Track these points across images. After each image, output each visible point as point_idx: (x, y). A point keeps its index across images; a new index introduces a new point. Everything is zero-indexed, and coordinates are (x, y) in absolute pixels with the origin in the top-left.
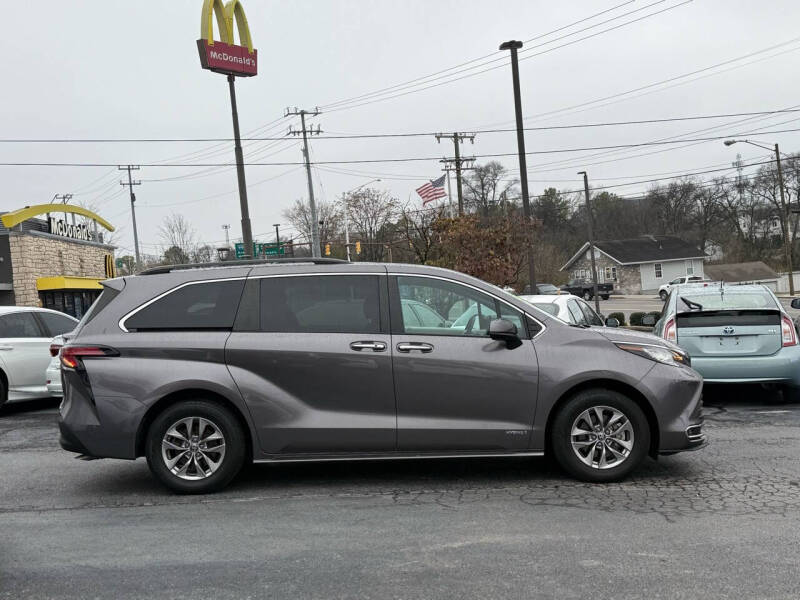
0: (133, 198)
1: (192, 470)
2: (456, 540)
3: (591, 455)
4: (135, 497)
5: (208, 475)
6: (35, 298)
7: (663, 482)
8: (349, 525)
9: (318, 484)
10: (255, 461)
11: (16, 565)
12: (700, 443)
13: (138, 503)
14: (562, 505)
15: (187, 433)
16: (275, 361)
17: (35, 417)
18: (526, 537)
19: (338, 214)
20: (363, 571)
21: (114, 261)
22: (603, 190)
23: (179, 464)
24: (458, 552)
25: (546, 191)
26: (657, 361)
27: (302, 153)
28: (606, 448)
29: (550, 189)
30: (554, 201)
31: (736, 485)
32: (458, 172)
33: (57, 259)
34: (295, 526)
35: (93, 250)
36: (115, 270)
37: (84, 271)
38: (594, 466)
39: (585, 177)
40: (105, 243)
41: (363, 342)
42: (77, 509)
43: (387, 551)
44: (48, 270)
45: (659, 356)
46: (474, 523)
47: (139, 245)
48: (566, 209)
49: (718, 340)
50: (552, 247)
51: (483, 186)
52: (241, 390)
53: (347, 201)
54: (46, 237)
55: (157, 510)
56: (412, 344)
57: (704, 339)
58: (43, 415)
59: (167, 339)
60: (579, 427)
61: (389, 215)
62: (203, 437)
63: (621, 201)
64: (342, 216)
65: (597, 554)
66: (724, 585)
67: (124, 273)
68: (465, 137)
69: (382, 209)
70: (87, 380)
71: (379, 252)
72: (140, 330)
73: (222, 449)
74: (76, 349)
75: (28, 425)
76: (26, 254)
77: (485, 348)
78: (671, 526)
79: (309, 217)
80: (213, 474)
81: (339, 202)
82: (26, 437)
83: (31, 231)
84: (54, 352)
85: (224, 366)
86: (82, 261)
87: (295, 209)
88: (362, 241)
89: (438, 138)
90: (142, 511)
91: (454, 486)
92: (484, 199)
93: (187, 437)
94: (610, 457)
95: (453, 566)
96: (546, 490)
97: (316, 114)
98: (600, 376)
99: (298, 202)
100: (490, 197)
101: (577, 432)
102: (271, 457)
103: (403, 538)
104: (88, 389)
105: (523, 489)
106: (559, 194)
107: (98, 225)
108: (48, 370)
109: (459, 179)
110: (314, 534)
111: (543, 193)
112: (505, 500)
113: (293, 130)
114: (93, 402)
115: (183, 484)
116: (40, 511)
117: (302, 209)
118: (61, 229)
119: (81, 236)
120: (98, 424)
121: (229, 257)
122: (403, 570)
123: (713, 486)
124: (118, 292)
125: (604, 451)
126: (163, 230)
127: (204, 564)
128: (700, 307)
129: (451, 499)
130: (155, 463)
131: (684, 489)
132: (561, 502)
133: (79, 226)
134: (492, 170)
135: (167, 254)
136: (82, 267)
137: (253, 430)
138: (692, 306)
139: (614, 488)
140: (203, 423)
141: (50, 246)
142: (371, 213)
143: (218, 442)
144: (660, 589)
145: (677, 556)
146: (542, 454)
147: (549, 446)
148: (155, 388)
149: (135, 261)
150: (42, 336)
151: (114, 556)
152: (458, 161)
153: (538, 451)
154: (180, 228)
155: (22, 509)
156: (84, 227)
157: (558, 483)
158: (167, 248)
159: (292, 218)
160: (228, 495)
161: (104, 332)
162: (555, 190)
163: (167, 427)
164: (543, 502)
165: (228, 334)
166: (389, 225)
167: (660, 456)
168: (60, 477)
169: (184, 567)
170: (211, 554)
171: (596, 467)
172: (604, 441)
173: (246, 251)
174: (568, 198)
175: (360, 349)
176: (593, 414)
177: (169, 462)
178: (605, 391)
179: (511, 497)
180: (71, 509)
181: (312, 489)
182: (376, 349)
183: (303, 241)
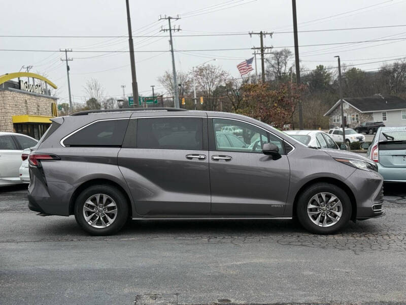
0: (68, 69)
1: (99, 223)
2: (239, 261)
3: (318, 219)
4: (68, 237)
5: (108, 226)
6: (11, 127)
7: (358, 235)
8: (182, 252)
9: (168, 233)
10: (133, 219)
11: (6, 268)
12: (381, 214)
13: (70, 240)
14: (299, 245)
15: (96, 202)
16: (147, 165)
17: (13, 195)
18: (276, 260)
19: (190, 80)
20: (188, 274)
21: (57, 106)
22: (352, 67)
23: (92, 219)
24: (239, 267)
25: (317, 67)
26: (357, 168)
27: (169, 42)
28: (327, 216)
29: (320, 66)
30: (322, 73)
31: (399, 237)
32: (262, 55)
33: (24, 105)
34: (153, 252)
35: (45, 100)
36: (57, 111)
37: (40, 112)
38: (320, 225)
39: (339, 59)
40: (52, 96)
41: (193, 155)
42: (37, 241)
43: (202, 265)
44: (19, 111)
45: (358, 165)
46: (250, 253)
47: (72, 97)
48: (330, 78)
49: (402, 157)
50: (319, 102)
51: (278, 63)
52: (126, 180)
53: (196, 72)
54: (18, 92)
55: (80, 243)
56: (220, 156)
57: (394, 157)
58: (17, 193)
59: (85, 152)
60: (312, 204)
61: (220, 81)
62: (105, 205)
63: (363, 74)
64: (192, 81)
65: (313, 269)
66: (376, 285)
67: (63, 114)
68: (267, 34)
69: (217, 77)
70: (43, 173)
71: (214, 103)
72: (72, 146)
73: (115, 211)
74: (37, 156)
75: (9, 199)
76: (6, 102)
77: (261, 159)
78: (356, 256)
79: (173, 81)
80: (111, 225)
81: (191, 73)
82: (8, 205)
83: (10, 88)
84: (24, 158)
85: (117, 166)
86: (38, 106)
87: (164, 77)
88: (204, 96)
89: (250, 34)
90: (72, 243)
91: (242, 234)
92: (279, 71)
93: (97, 205)
94: (329, 221)
95: (235, 273)
96: (293, 238)
97: (178, 19)
98: (325, 176)
99: (166, 72)
100: (283, 70)
101: (311, 206)
102: (142, 217)
103: (211, 260)
104: (44, 178)
105: (279, 237)
106: (325, 69)
107: (47, 84)
108: (21, 168)
109: (262, 59)
110: (163, 257)
111: (316, 68)
112: (269, 242)
113: (163, 29)
114: (47, 185)
115: (94, 230)
116: (18, 242)
117: (168, 76)
118: (27, 87)
119: (38, 91)
120: (49, 196)
121: (125, 105)
122: (208, 274)
123: (386, 237)
124: (60, 125)
125: (326, 218)
126: (85, 88)
127: (104, 269)
128: (393, 138)
129: (239, 241)
130: (79, 218)
131: (369, 239)
132: (300, 243)
133: (37, 85)
134: (284, 54)
135: (88, 103)
136: (38, 110)
137: (132, 202)
138: (388, 138)
139: (330, 237)
140: (105, 197)
141: (20, 98)
142: (210, 80)
143: (113, 208)
144: (342, 286)
145: (355, 271)
146: (291, 218)
147: (295, 213)
148: (80, 178)
149: (69, 106)
150: (17, 149)
151: (57, 265)
152: (262, 49)
153: (289, 217)
154: (96, 87)
155: (8, 241)
156: (39, 86)
157: (300, 234)
158: (88, 99)
159: (163, 82)
160: (118, 237)
161: (52, 147)
162: (323, 66)
163: (86, 199)
164: (289, 244)
165: (119, 149)
166: (221, 87)
167: (357, 220)
168: (28, 226)
169: (94, 271)
170: (108, 264)
171: (321, 226)
172: (326, 212)
173: (135, 101)
174: (331, 71)
175: (191, 158)
176: (320, 197)
177: (87, 218)
178: (327, 184)
179: (272, 241)
180: (34, 242)
181: (164, 235)
182: (200, 159)
183: (169, 96)
